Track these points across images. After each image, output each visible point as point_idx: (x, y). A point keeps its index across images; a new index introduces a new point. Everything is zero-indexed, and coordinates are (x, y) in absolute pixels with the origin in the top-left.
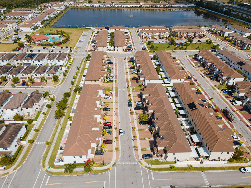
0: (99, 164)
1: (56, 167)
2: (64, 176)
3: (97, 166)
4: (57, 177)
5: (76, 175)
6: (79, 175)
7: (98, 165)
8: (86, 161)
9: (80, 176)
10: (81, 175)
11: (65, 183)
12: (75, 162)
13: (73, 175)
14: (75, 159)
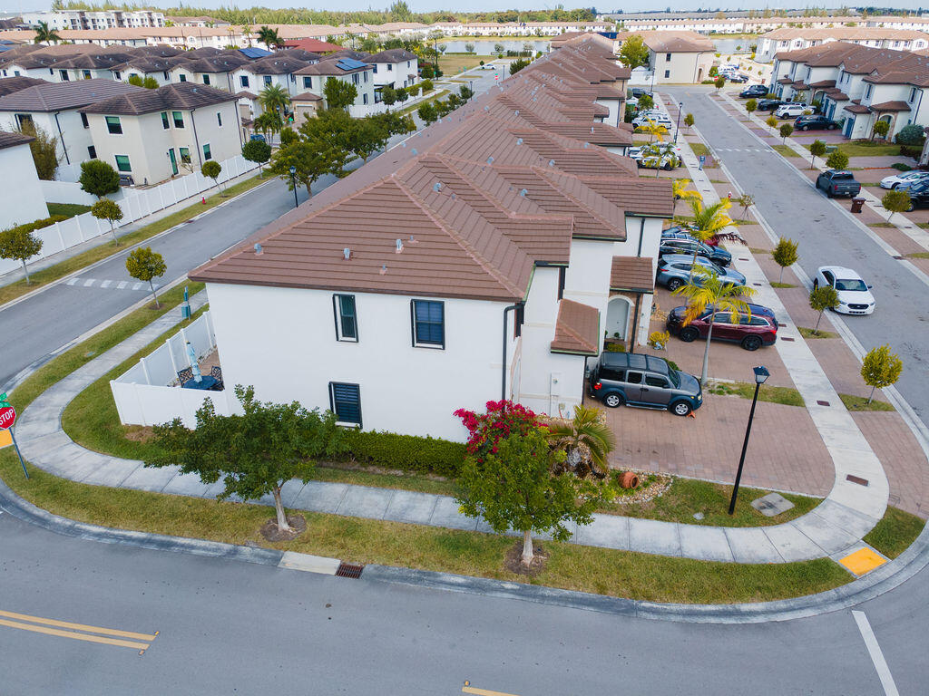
0: (657, 490)
1: (132, 437)
2: (169, 545)
3: (633, 512)
4: (79, 532)
5: (330, 565)
6: (368, 569)
7: (645, 497)
8: (491, 405)
9: (379, 580)
10: (394, 569)
11: (137, 641)
12: (346, 399)
13: (294, 560)
14: (346, 363)
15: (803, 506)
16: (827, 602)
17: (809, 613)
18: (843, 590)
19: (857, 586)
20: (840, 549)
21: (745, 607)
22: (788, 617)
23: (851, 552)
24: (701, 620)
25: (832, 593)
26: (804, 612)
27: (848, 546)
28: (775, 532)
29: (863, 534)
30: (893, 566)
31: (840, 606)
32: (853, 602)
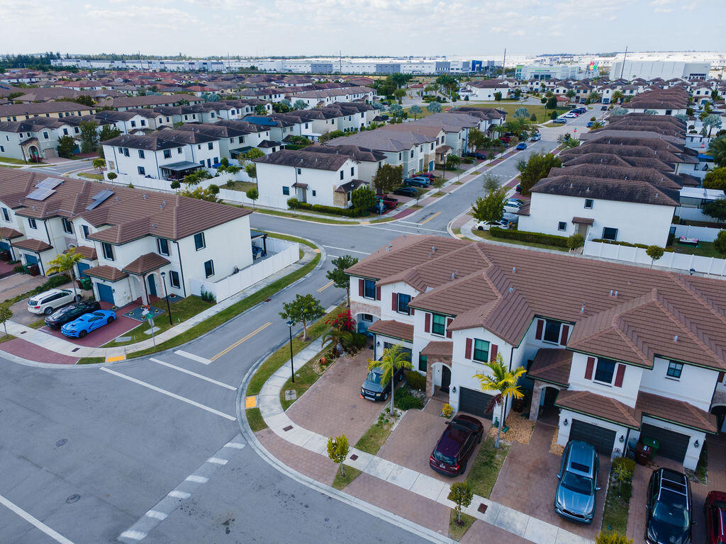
15: (285, 404)
16: (244, 386)
17: (244, 380)
18: (245, 391)
19: (244, 396)
20: (259, 400)
21: (256, 370)
22: (247, 375)
23: (256, 402)
24: (258, 361)
25: (246, 388)
26: (246, 379)
27: (259, 403)
28: (277, 391)
29: (261, 409)
30: (243, 408)
31: (241, 387)
32: (240, 391)
